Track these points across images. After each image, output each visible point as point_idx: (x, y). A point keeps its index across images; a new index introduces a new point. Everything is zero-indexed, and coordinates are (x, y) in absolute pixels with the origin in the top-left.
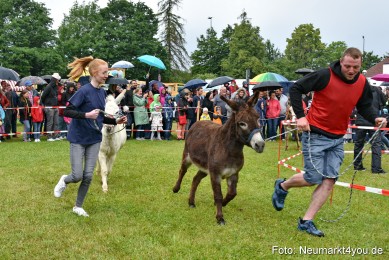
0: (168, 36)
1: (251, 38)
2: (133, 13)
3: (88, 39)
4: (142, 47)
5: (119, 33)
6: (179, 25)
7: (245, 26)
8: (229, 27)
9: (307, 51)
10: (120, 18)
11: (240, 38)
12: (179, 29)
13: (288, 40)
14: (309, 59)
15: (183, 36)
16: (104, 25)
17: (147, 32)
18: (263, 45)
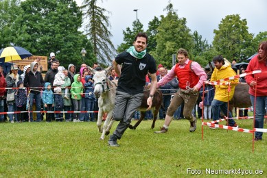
0: (93, 29)
1: (178, 29)
2: (56, 5)
3: (9, 33)
4: (66, 41)
5: (42, 27)
6: (104, 18)
7: (172, 17)
8: (156, 19)
9: (235, 42)
10: (43, 11)
11: (167, 30)
12: (104, 22)
13: (215, 31)
14: (237, 50)
15: (108, 29)
16: (26, 19)
17: (71, 25)
18: (190, 36)
